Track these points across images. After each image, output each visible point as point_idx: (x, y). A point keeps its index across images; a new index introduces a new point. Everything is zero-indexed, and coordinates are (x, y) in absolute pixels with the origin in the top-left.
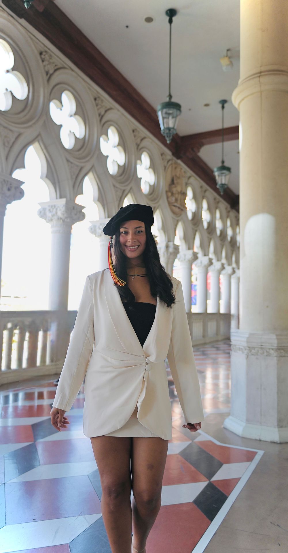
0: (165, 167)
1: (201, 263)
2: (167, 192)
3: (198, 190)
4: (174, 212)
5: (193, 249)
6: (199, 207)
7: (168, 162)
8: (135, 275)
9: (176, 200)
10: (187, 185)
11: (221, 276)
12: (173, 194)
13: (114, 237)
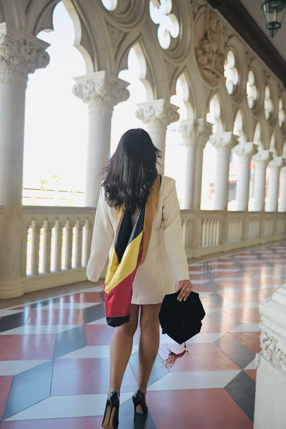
0: (195, 15)
1: (243, 150)
2: (196, 49)
3: (242, 56)
4: (206, 79)
5: (232, 131)
6: (243, 79)
7: (199, 8)
9: (209, 61)
10: (227, 46)
11: (268, 170)
12: (204, 53)
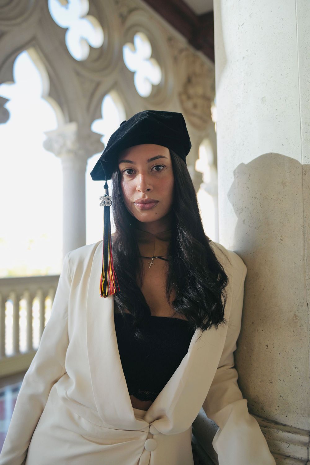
2: (180, 94)
8: (154, 257)
9: (195, 106)
12: (189, 97)
13: (110, 182)
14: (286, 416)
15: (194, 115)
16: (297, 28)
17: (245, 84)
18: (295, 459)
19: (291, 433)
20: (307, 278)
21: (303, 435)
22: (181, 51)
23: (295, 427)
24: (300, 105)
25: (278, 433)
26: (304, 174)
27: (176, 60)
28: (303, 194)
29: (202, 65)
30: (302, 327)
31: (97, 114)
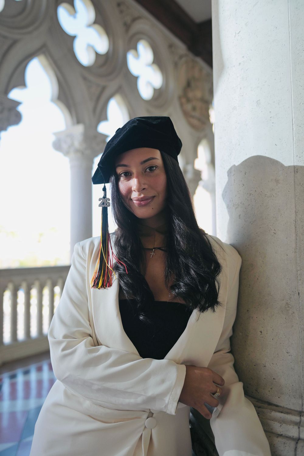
2: (180, 97)
4: (193, 126)
8: (154, 248)
9: (194, 109)
12: (188, 100)
14: (279, 398)
15: (193, 117)
16: (290, 35)
17: (241, 89)
18: (287, 437)
19: (283, 413)
20: (299, 269)
21: (295, 415)
22: (181, 57)
23: (287, 408)
24: (293, 107)
25: (271, 413)
26: (296, 172)
27: (176, 65)
28: (295, 190)
29: (201, 70)
30: (293, 314)
31: (102, 116)
